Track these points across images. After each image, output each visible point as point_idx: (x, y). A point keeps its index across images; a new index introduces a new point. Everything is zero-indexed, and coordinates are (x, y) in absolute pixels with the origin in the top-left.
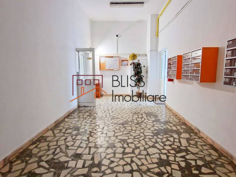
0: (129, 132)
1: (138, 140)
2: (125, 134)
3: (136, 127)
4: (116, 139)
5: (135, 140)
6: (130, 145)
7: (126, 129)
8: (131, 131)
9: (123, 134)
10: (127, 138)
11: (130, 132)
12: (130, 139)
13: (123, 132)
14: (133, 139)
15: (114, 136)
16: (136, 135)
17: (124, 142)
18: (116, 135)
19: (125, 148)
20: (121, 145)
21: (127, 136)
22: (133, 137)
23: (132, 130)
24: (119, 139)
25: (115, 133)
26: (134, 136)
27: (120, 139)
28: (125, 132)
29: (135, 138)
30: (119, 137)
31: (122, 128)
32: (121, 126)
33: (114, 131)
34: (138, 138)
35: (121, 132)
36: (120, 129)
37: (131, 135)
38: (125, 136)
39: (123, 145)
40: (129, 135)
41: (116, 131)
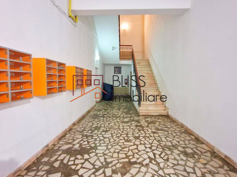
0: (123, 150)
1: (115, 142)
2: (126, 147)
3: (112, 157)
4: (134, 142)
5: (118, 142)
6: (123, 138)
7: (126, 154)
8: (119, 151)
9: (129, 147)
10: (125, 143)
11: (121, 150)
12: (122, 143)
13: (129, 150)
14: (120, 143)
15: (137, 146)
16: (115, 146)
17: (127, 140)
18: (135, 147)
19: (127, 136)
20: (129, 138)
21: (125, 145)
22: (120, 144)
23: (118, 153)
24: (132, 142)
25: (137, 149)
26: (118, 146)
27: (130, 142)
28: (127, 149)
29: (118, 143)
30: (132, 144)
31: (130, 156)
32: (132, 159)
33: (139, 151)
34: (115, 143)
35: (131, 150)
36: (132, 154)
37: (120, 146)
38: (127, 145)
39: (128, 138)
40: (123, 146)
41: (137, 151)
